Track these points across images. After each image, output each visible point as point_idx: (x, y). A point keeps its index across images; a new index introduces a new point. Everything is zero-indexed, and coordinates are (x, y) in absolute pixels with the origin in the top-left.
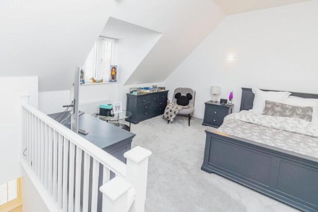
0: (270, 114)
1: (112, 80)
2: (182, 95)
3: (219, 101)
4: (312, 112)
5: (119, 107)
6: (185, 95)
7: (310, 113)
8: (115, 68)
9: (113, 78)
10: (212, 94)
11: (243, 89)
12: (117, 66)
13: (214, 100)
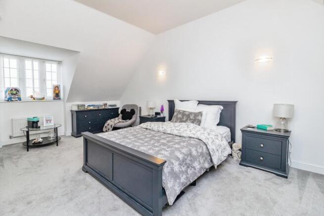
0: (175, 121)
1: (56, 98)
2: (127, 110)
3: (154, 114)
4: (201, 116)
5: (50, 121)
6: (129, 111)
7: (199, 118)
8: (57, 87)
9: (57, 96)
10: (148, 108)
11: (168, 101)
12: (60, 85)
13: (151, 114)
